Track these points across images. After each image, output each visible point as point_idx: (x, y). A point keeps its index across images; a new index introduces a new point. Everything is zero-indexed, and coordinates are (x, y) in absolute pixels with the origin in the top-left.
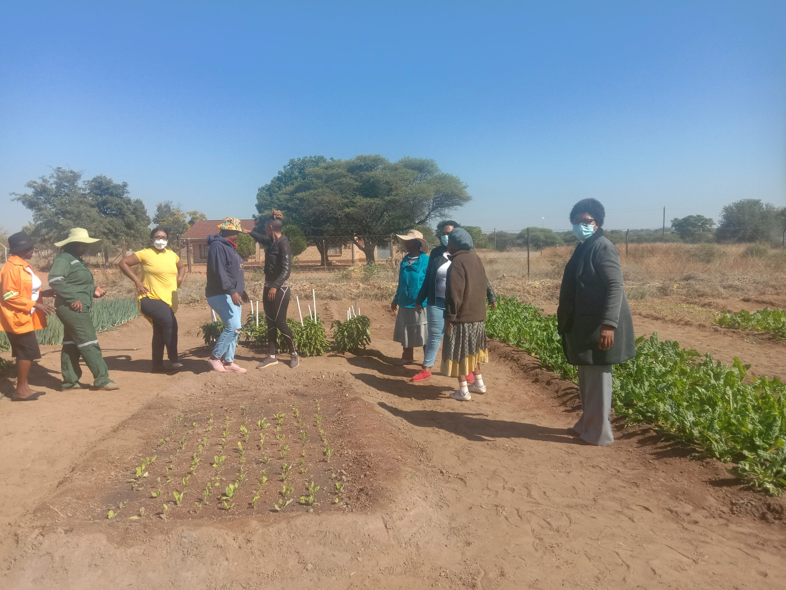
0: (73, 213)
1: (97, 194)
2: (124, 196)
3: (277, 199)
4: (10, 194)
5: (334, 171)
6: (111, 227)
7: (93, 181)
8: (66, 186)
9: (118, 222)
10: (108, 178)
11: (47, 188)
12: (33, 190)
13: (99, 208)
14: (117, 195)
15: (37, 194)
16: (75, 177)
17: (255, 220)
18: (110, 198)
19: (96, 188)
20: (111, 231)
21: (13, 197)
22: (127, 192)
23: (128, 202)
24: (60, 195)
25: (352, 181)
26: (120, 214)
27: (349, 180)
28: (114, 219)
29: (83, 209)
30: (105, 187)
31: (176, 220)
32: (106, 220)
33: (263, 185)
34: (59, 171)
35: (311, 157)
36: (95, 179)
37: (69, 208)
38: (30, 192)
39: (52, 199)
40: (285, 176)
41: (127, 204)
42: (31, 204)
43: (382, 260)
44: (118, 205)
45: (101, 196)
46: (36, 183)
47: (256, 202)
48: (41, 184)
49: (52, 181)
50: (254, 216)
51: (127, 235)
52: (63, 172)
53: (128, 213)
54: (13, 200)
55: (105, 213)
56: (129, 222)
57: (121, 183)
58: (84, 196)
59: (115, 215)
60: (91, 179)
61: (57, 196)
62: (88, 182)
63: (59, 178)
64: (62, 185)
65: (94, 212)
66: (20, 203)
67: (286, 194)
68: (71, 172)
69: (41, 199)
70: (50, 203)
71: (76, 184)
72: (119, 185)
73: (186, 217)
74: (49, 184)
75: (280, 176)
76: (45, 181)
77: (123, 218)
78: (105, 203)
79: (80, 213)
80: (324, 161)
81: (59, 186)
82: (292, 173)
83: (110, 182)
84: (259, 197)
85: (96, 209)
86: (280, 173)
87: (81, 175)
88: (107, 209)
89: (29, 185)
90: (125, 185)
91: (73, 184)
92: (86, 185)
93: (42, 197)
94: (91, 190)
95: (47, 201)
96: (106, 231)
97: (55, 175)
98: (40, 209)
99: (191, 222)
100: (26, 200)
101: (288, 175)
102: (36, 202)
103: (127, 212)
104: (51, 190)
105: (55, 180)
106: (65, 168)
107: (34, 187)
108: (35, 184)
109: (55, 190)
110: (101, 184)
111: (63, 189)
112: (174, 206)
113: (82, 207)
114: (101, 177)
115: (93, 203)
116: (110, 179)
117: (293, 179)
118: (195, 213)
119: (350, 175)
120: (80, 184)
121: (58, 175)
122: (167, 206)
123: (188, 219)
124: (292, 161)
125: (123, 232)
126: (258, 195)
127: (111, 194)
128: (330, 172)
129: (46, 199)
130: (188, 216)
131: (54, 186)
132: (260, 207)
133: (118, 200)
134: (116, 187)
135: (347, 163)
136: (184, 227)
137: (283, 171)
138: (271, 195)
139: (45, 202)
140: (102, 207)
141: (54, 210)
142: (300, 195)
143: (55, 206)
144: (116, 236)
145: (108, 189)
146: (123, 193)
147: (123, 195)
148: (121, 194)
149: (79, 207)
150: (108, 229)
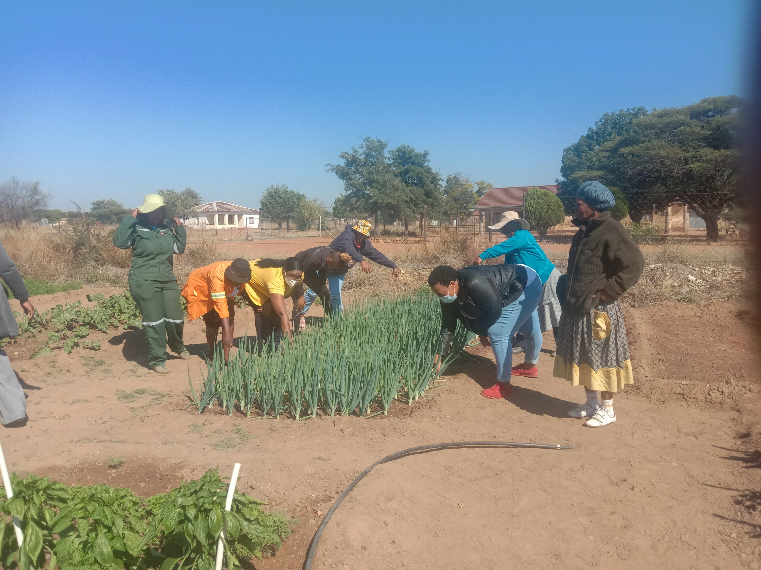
0: (379, 183)
1: (400, 164)
2: (425, 165)
4: (326, 166)
5: (674, 118)
6: (412, 196)
7: (397, 151)
8: (374, 156)
9: (418, 190)
10: (411, 146)
11: (357, 158)
12: (345, 160)
13: (402, 177)
14: (418, 164)
15: (348, 165)
16: (382, 146)
17: (558, 185)
18: (412, 167)
19: (400, 157)
20: (412, 200)
21: (328, 168)
22: (427, 161)
23: (429, 171)
24: (368, 165)
26: (421, 183)
28: (414, 187)
29: (388, 178)
30: (408, 156)
31: (465, 190)
32: (408, 189)
34: (368, 141)
36: (399, 149)
37: (375, 177)
38: (342, 162)
39: (361, 169)
40: (597, 133)
41: (427, 173)
42: (343, 174)
44: (419, 173)
45: (404, 165)
46: (348, 154)
48: (352, 154)
49: (361, 151)
50: (557, 180)
51: (426, 203)
52: (371, 142)
53: (428, 183)
54: (328, 171)
55: (406, 182)
56: (428, 190)
57: (422, 153)
58: (389, 165)
59: (416, 184)
60: (395, 149)
61: (365, 166)
62: (393, 151)
63: (368, 148)
64: (370, 155)
65: (397, 181)
66: (334, 174)
68: (379, 141)
69: (351, 169)
70: (359, 173)
71: (382, 154)
72: (420, 154)
73: (473, 187)
74: (359, 154)
75: (590, 133)
76: (355, 151)
77: (423, 187)
78: (407, 172)
79: (385, 182)
81: (367, 156)
82: (606, 129)
83: (412, 151)
85: (399, 178)
86: (590, 130)
87: (387, 144)
88: (409, 178)
89: (342, 156)
90: (426, 154)
91: (380, 153)
92: (391, 154)
94: (395, 159)
95: (357, 171)
96: (408, 199)
97: (365, 146)
98: (350, 179)
99: (479, 192)
100: (338, 170)
102: (347, 172)
103: (426, 181)
104: (360, 161)
105: (365, 150)
106: (374, 138)
107: (346, 158)
108: (346, 155)
109: (364, 160)
110: (404, 153)
111: (371, 159)
112: (462, 178)
113: (388, 176)
114: (404, 146)
115: (398, 172)
116: (413, 148)
117: (606, 136)
118: (482, 183)
119: (694, 121)
120: (386, 153)
121: (367, 145)
122: (455, 178)
123: (476, 189)
124: (605, 117)
125: (423, 201)
126: (564, 156)
127: (413, 163)
129: (356, 169)
130: (476, 186)
131: (363, 156)
132: (566, 170)
133: (418, 169)
134: (418, 156)
135: (689, 108)
136: (472, 197)
137: (595, 129)
138: (579, 156)
139: (355, 172)
140: (404, 175)
141: (363, 179)
142: (622, 150)
143: (363, 176)
144: (416, 205)
145: (411, 158)
146: (424, 161)
147: (424, 163)
148: (422, 162)
149: (384, 176)
150: (410, 198)
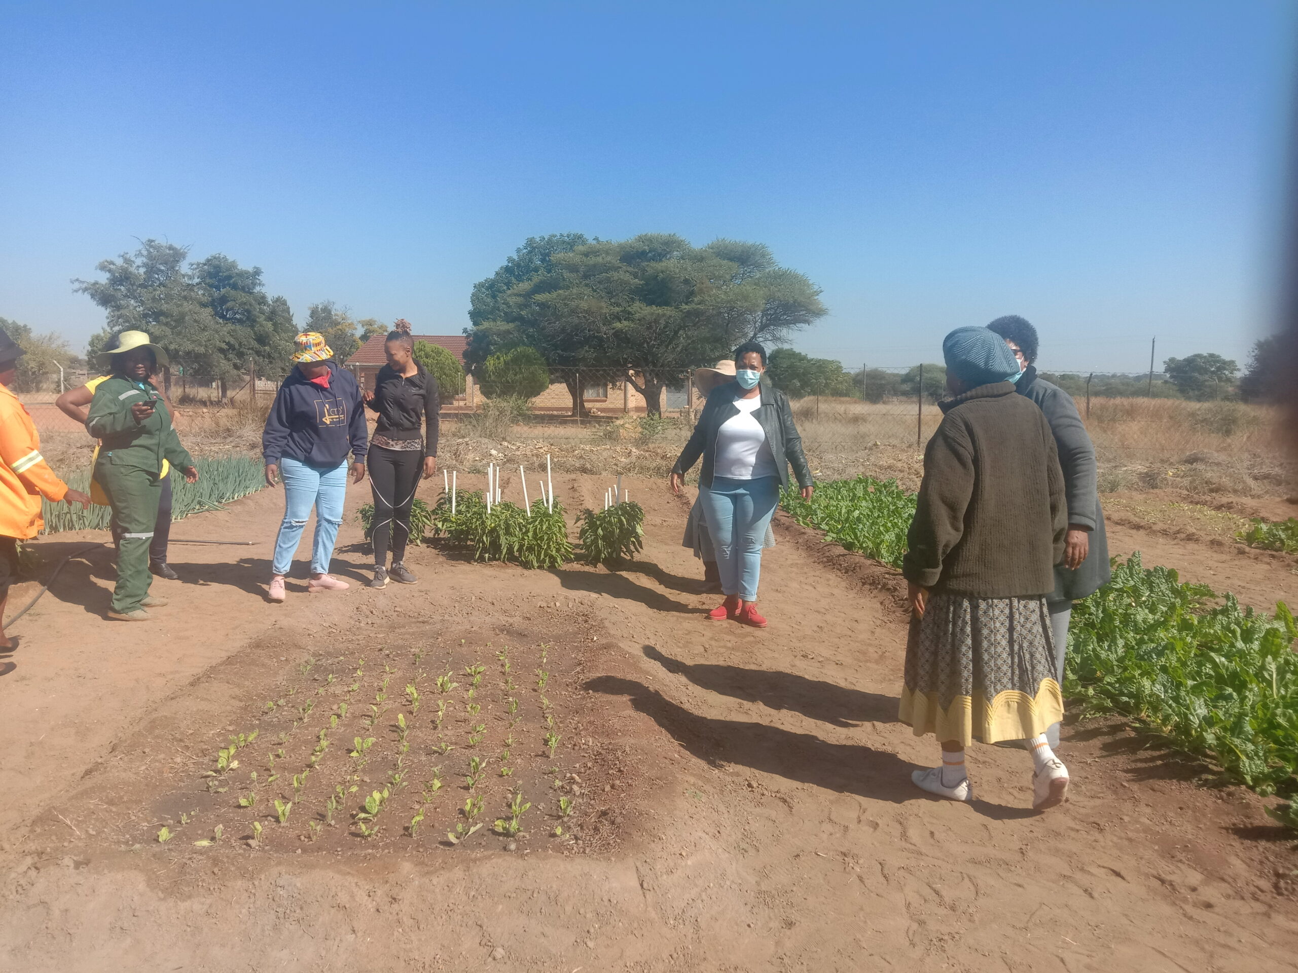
0: (172, 316)
1: (211, 286)
2: (255, 291)
3: (503, 304)
4: (72, 282)
5: (599, 260)
6: (232, 341)
7: (205, 264)
8: (162, 271)
9: (243, 331)
10: (230, 259)
11: (130, 273)
12: (108, 275)
13: (214, 307)
14: (243, 289)
15: (115, 283)
16: (176, 256)
17: (467, 337)
18: (233, 292)
19: (210, 275)
20: (231, 347)
21: (77, 285)
22: (260, 284)
23: (262, 300)
24: (152, 286)
25: (627, 277)
26: (249, 319)
27: (624, 275)
28: (238, 327)
29: (187, 309)
30: (225, 274)
31: (340, 333)
32: (225, 329)
33: (482, 280)
34: (151, 246)
35: (562, 235)
36: (208, 260)
37: (165, 307)
38: (103, 278)
39: (138, 291)
40: (518, 266)
41: (259, 304)
42: (104, 298)
43: (672, 410)
44: (245, 304)
45: (218, 288)
46: (113, 264)
47: (470, 307)
48: (121, 266)
49: (139, 261)
50: (465, 331)
51: (258, 353)
52: (158, 248)
53: (261, 319)
54: (76, 291)
55: (223, 317)
56: (262, 332)
57: (251, 270)
58: (190, 287)
59: (240, 321)
60: (203, 261)
61: (146, 287)
62: (198, 264)
63: (150, 256)
64: (154, 269)
65: (206, 314)
66: (87, 296)
67: (520, 295)
68: (171, 248)
69: (120, 290)
70: (135, 298)
71: (177, 268)
72: (247, 272)
73: (356, 329)
74: (135, 266)
75: (510, 265)
76: (128, 261)
77: (252, 327)
78: (223, 300)
79: (182, 316)
80: (584, 243)
81: (151, 270)
82: (531, 261)
83: (233, 265)
84: (475, 299)
85: (209, 310)
86: (510, 259)
87: (186, 253)
88: (227, 310)
89: (103, 267)
90: (257, 272)
91: (173, 268)
92: (193, 269)
93: (122, 288)
94: (202, 277)
95: (131, 295)
96: (224, 346)
97: (145, 253)
98: (118, 308)
99: (365, 337)
100: (96, 291)
101: (522, 264)
102: (113, 296)
103: (259, 317)
104: (137, 277)
105: (145, 260)
106: (161, 241)
107: (110, 271)
108: (112, 266)
109: (143, 276)
110: (218, 269)
111: (157, 276)
112: (337, 310)
113: (187, 306)
114: (219, 257)
115: (205, 299)
116: (234, 261)
117: (531, 271)
118: (370, 323)
119: (624, 267)
120: (184, 267)
121: (149, 252)
122: (327, 310)
123: (360, 332)
124: (530, 242)
125: (252, 349)
126: (473, 295)
127: (234, 287)
128: (592, 260)
129: (128, 290)
130: (359, 327)
131: (142, 270)
132: (475, 316)
133: (242, 297)
134: (243, 275)
135: (621, 247)
136: (353, 344)
137: (515, 257)
138: (494, 297)
139: (126, 296)
140: (219, 306)
141: (141, 308)
142: (540, 297)
143: (142, 303)
144: (241, 355)
145: (229, 277)
146: (254, 284)
147: (254, 288)
148: (251, 286)
149: (181, 305)
150: (228, 344)
